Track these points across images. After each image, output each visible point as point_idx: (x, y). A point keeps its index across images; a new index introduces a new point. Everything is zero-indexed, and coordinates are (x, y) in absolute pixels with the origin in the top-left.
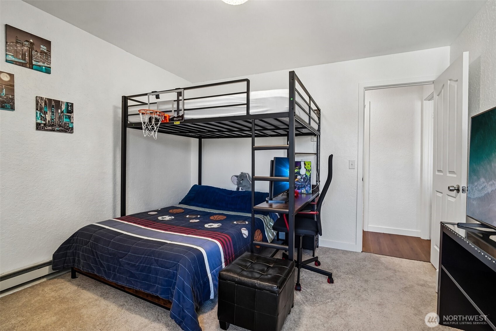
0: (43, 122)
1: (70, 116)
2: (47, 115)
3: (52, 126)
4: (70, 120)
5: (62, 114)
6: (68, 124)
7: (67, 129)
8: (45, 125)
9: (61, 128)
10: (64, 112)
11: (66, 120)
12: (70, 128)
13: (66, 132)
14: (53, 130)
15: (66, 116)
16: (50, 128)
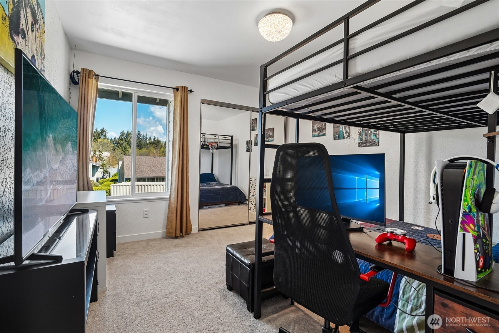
0: (361, 142)
1: (376, 133)
2: (363, 137)
3: (365, 143)
4: (376, 137)
5: (371, 134)
6: (375, 140)
7: (374, 144)
8: (362, 143)
9: (371, 144)
10: (372, 131)
11: (374, 137)
12: (376, 142)
13: (373, 146)
14: (366, 146)
15: (374, 134)
16: (365, 145)
